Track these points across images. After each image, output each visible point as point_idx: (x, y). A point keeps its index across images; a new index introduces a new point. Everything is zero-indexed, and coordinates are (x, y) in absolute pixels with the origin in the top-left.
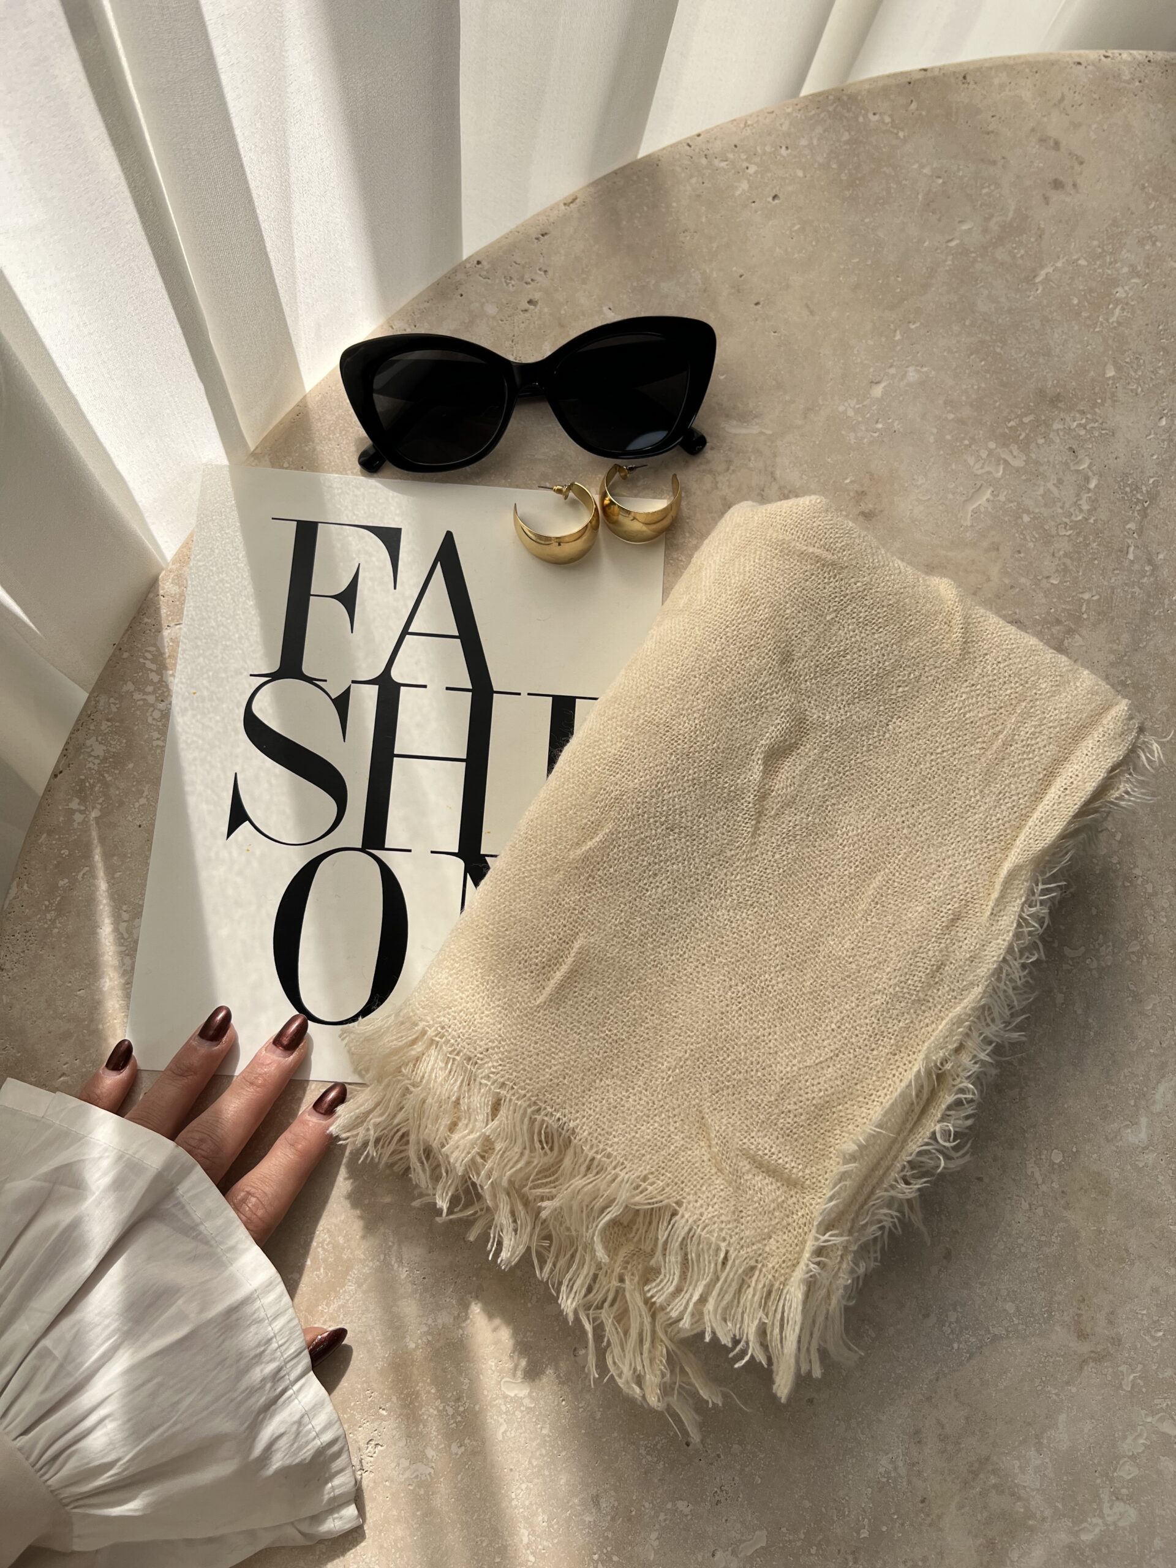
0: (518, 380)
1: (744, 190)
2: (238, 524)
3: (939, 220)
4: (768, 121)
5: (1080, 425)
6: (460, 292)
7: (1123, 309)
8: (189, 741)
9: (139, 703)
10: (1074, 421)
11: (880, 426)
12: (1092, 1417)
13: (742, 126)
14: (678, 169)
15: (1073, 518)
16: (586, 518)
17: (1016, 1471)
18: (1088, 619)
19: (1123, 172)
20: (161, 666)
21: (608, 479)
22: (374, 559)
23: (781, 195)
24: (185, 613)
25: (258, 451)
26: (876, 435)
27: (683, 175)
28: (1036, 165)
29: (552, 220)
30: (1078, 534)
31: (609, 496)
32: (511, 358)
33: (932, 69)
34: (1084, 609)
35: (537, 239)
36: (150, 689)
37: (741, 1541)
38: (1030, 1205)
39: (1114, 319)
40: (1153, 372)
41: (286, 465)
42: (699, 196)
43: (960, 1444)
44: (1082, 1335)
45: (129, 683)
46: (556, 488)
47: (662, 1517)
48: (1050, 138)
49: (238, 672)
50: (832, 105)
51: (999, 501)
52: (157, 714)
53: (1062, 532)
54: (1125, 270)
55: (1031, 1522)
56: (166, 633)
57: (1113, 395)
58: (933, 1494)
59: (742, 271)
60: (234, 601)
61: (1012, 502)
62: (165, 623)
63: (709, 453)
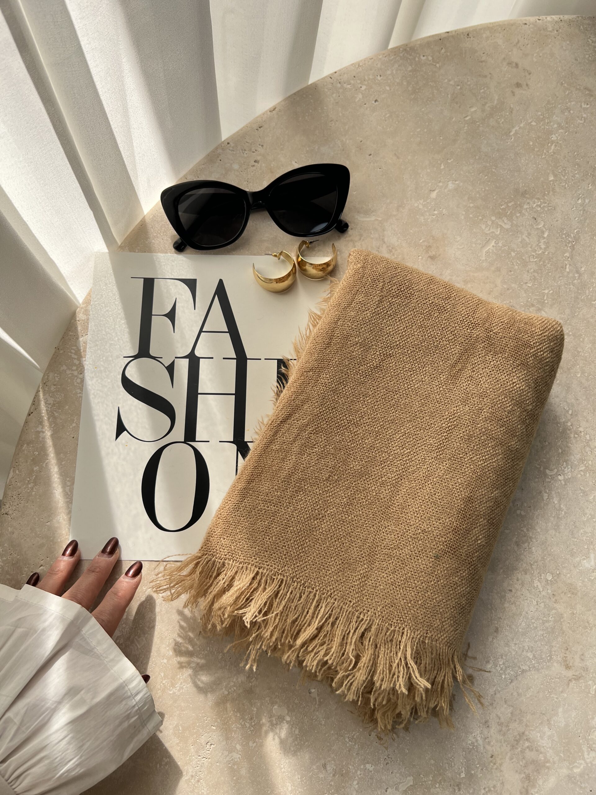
0: (251, 200)
1: (360, 98)
2: (115, 282)
3: (460, 107)
4: (370, 63)
5: (537, 206)
6: (219, 158)
7: (556, 146)
8: (95, 394)
9: (69, 375)
10: (534, 204)
11: (436, 212)
12: (575, 709)
13: (357, 66)
14: (326, 90)
15: (537, 252)
16: (289, 268)
17: (539, 738)
18: (548, 303)
19: (551, 77)
20: (80, 356)
21: (300, 248)
22: (183, 297)
23: (379, 100)
24: (89, 328)
25: (123, 245)
26: (434, 217)
27: (329, 93)
28: (506, 76)
29: (264, 120)
30: (540, 261)
31: (301, 257)
32: (247, 190)
33: (452, 32)
34: (545, 298)
35: (257, 129)
36: (74, 368)
37: (400, 783)
38: (537, 602)
39: (552, 151)
40: (572, 176)
41: (137, 251)
42: (337, 103)
43: (509, 726)
44: (568, 667)
45: (64, 366)
46: (273, 254)
47: (359, 772)
48: (513, 62)
49: (118, 357)
50: (402, 53)
51: (499, 246)
52: (79, 381)
53: (532, 260)
54: (556, 126)
55: (548, 765)
56: (81, 339)
57: (553, 189)
58: (497, 753)
59: (361, 139)
60: (114, 321)
61: (505, 246)
62: (80, 334)
63: (350, 231)
